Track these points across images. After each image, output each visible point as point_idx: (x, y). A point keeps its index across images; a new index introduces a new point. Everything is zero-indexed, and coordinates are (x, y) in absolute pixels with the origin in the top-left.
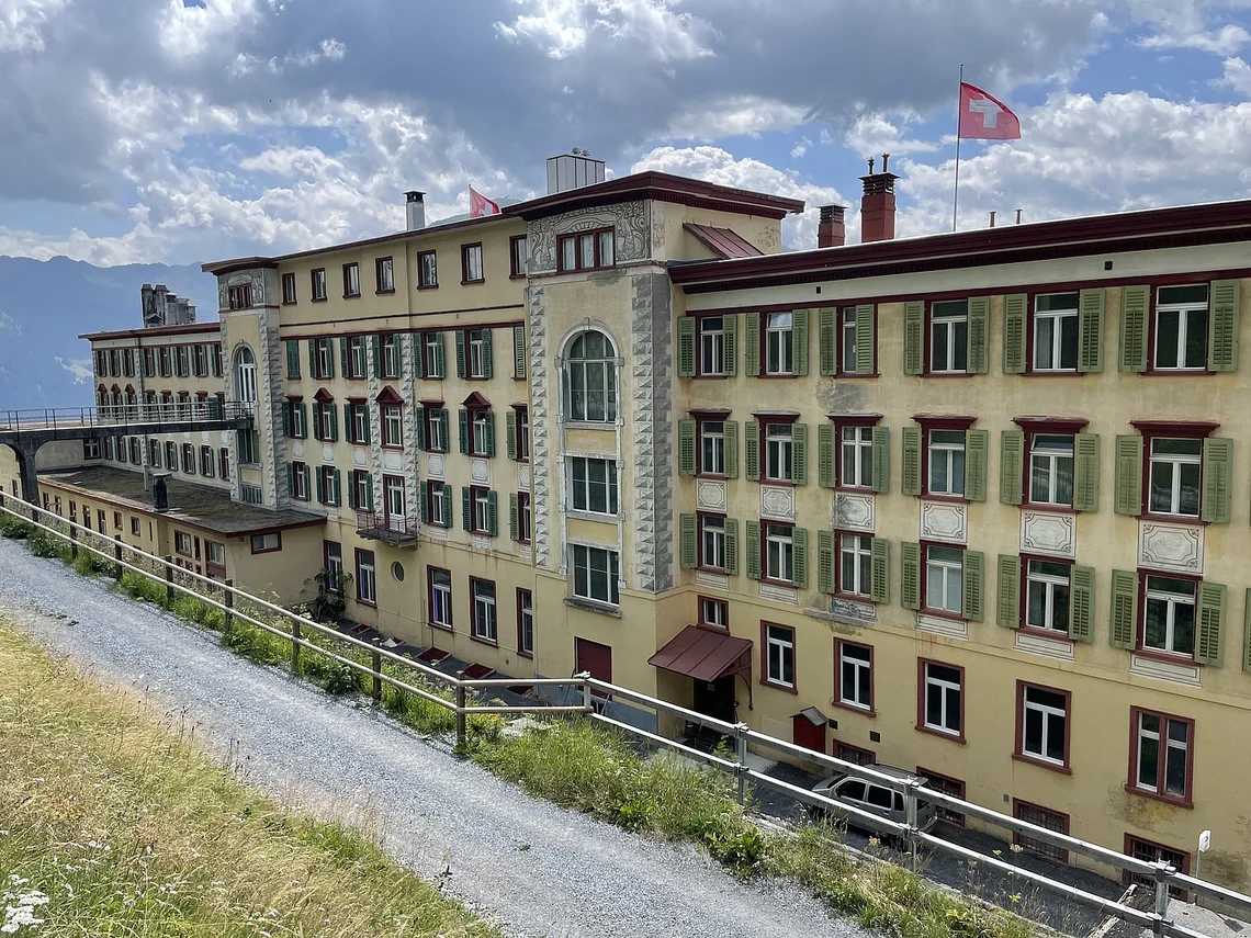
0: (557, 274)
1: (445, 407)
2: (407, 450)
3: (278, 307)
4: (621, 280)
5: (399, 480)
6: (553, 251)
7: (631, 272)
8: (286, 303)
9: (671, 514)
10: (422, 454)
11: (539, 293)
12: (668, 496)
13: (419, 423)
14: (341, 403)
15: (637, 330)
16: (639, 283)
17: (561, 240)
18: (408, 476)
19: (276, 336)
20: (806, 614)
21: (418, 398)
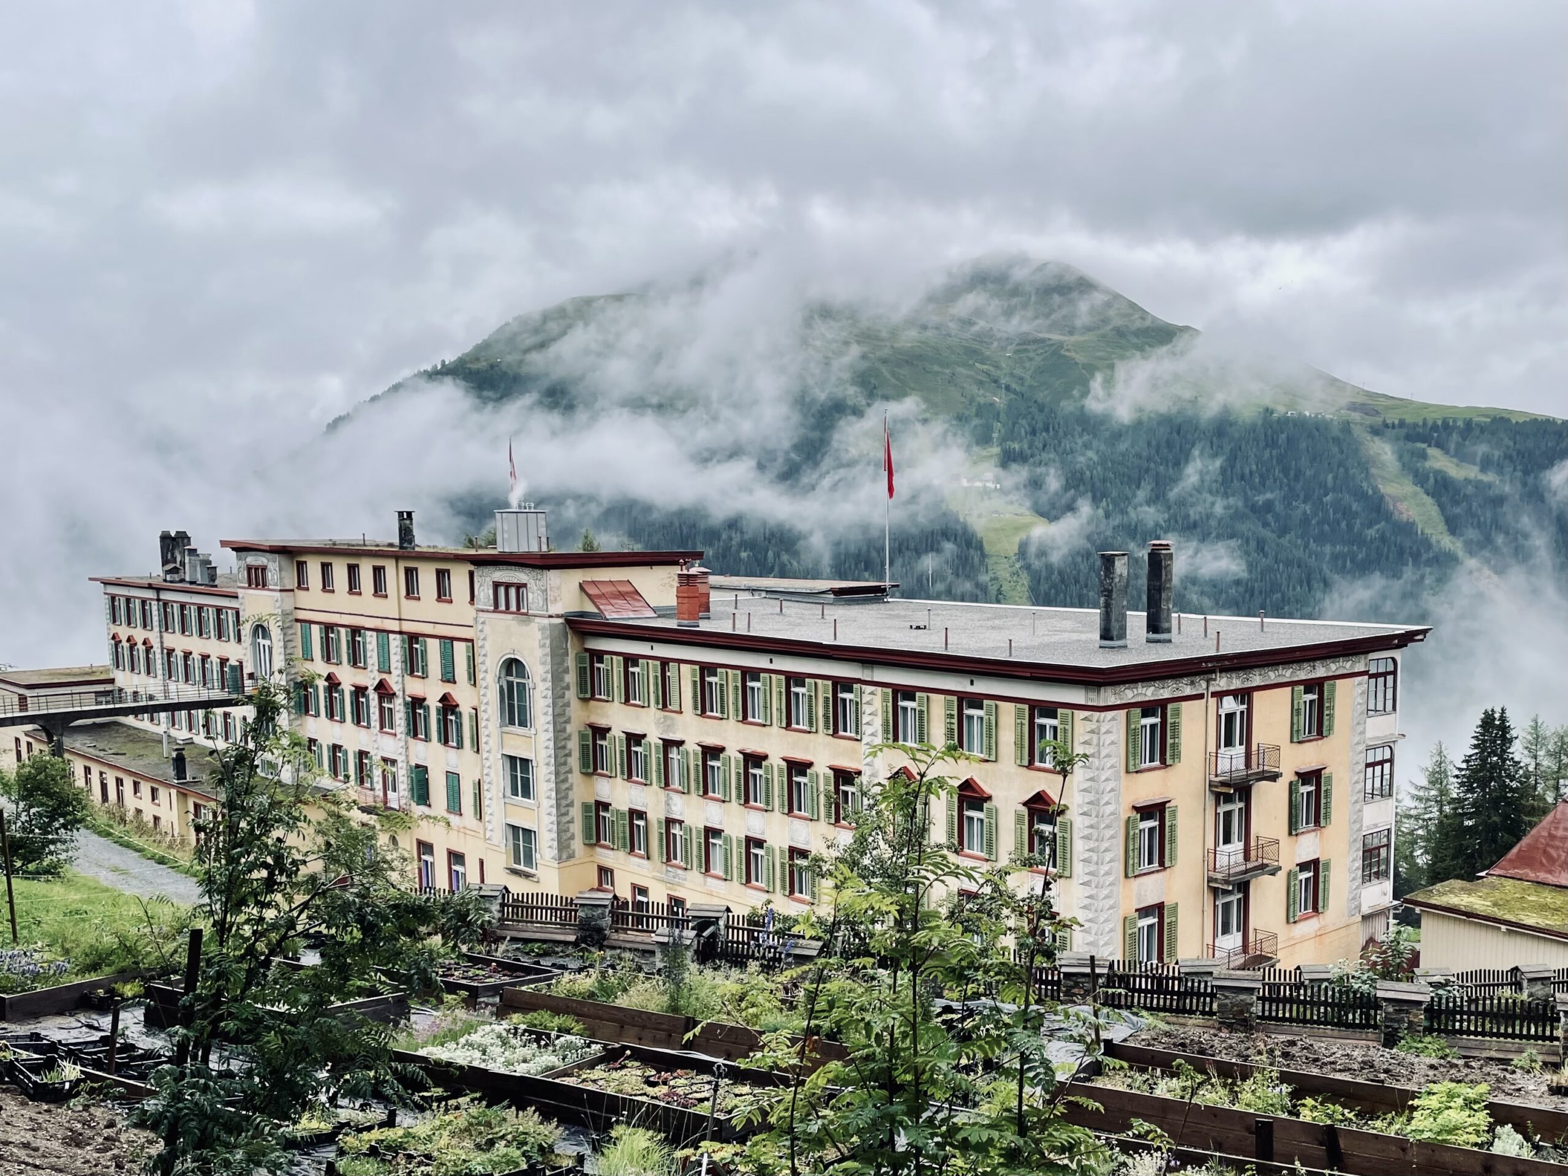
0: (494, 612)
1: (426, 703)
2: (399, 736)
3: (292, 590)
4: (532, 624)
5: (393, 762)
6: (491, 592)
7: (537, 620)
8: (299, 587)
9: (572, 802)
10: (411, 741)
11: (483, 623)
12: (570, 789)
13: (407, 713)
14: (347, 688)
15: (544, 663)
16: (542, 629)
17: (496, 585)
18: (400, 759)
19: (291, 618)
20: (654, 878)
21: (407, 693)
